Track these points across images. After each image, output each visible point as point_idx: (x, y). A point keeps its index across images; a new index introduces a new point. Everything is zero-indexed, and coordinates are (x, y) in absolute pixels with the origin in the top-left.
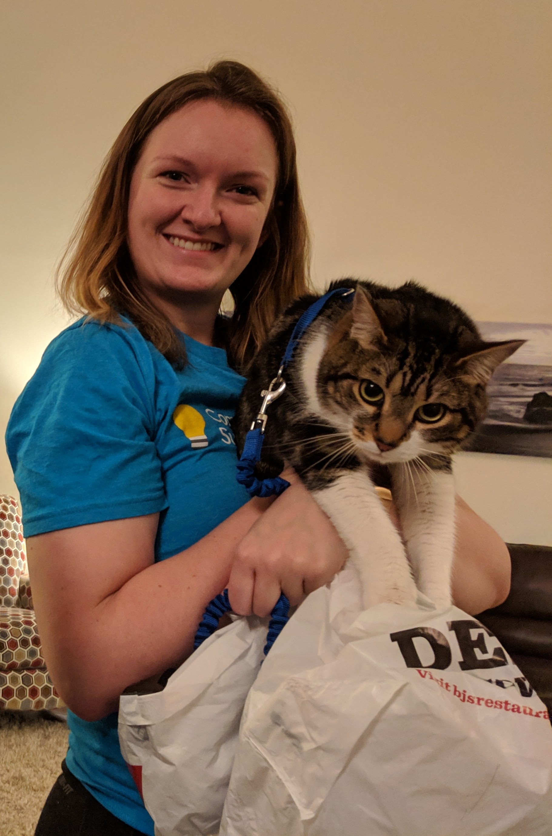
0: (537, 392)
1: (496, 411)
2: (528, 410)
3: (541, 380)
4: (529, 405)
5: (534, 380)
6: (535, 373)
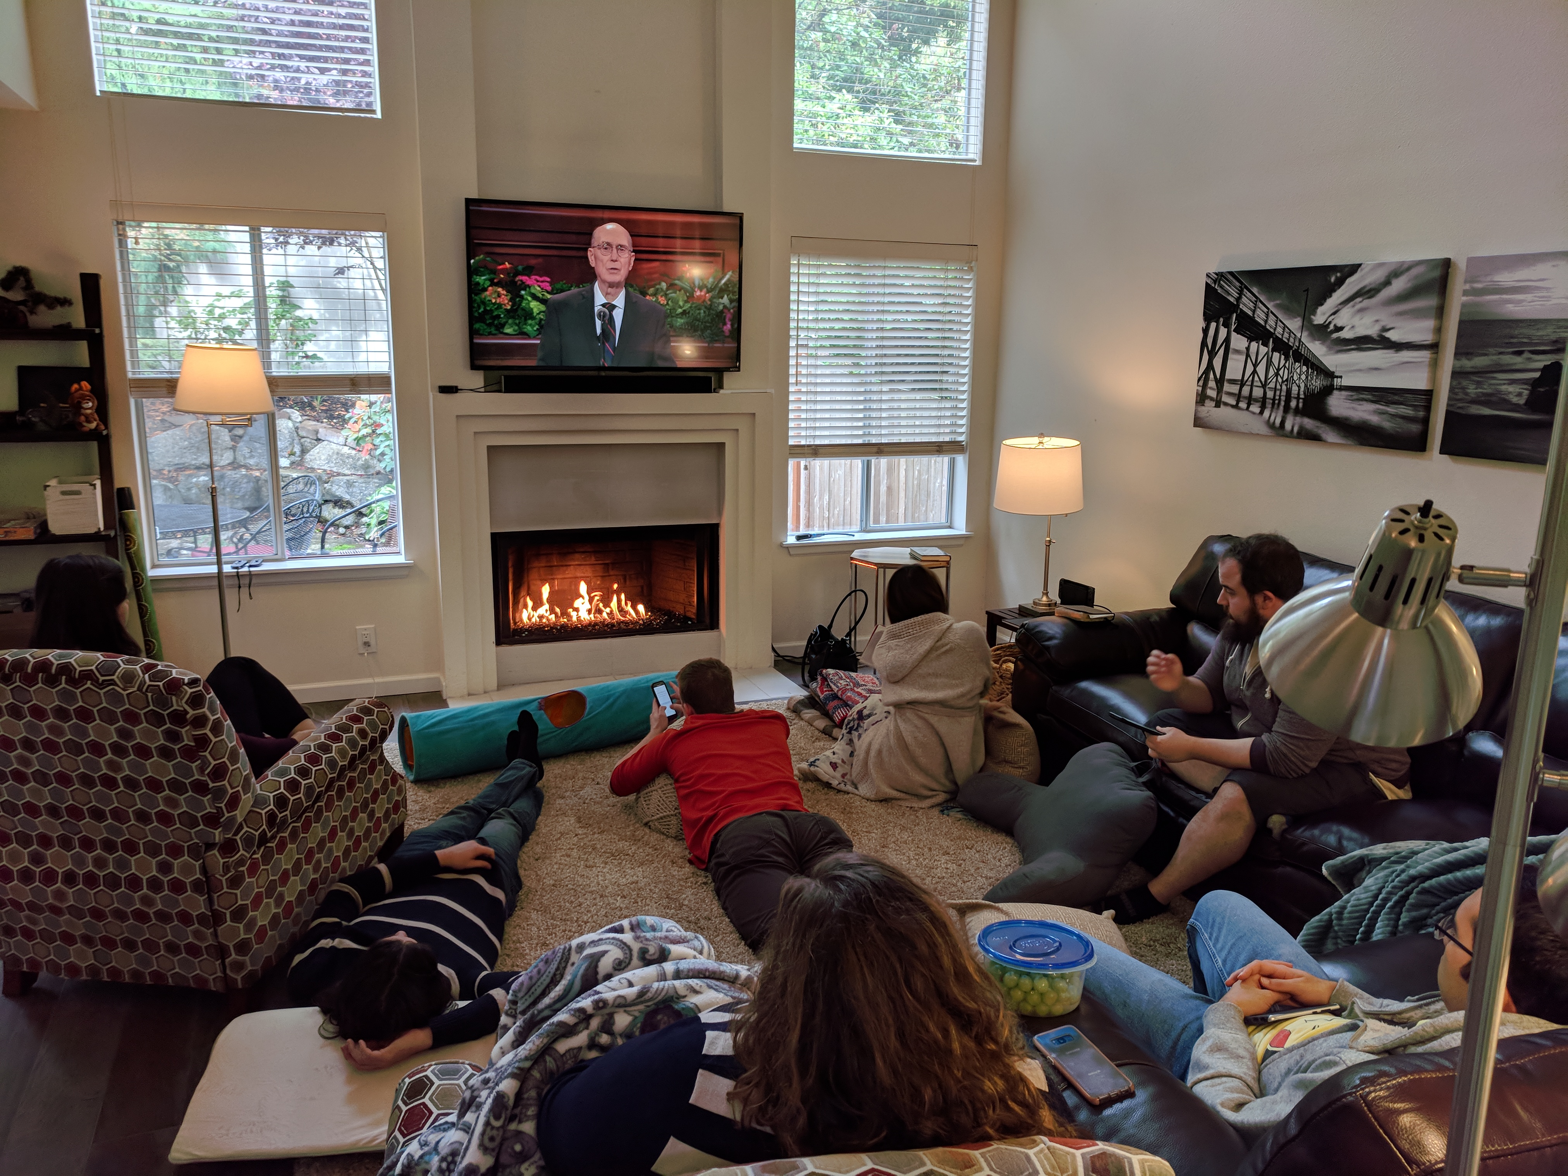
0: (1549, 363)
2: (1532, 393)
4: (1535, 384)
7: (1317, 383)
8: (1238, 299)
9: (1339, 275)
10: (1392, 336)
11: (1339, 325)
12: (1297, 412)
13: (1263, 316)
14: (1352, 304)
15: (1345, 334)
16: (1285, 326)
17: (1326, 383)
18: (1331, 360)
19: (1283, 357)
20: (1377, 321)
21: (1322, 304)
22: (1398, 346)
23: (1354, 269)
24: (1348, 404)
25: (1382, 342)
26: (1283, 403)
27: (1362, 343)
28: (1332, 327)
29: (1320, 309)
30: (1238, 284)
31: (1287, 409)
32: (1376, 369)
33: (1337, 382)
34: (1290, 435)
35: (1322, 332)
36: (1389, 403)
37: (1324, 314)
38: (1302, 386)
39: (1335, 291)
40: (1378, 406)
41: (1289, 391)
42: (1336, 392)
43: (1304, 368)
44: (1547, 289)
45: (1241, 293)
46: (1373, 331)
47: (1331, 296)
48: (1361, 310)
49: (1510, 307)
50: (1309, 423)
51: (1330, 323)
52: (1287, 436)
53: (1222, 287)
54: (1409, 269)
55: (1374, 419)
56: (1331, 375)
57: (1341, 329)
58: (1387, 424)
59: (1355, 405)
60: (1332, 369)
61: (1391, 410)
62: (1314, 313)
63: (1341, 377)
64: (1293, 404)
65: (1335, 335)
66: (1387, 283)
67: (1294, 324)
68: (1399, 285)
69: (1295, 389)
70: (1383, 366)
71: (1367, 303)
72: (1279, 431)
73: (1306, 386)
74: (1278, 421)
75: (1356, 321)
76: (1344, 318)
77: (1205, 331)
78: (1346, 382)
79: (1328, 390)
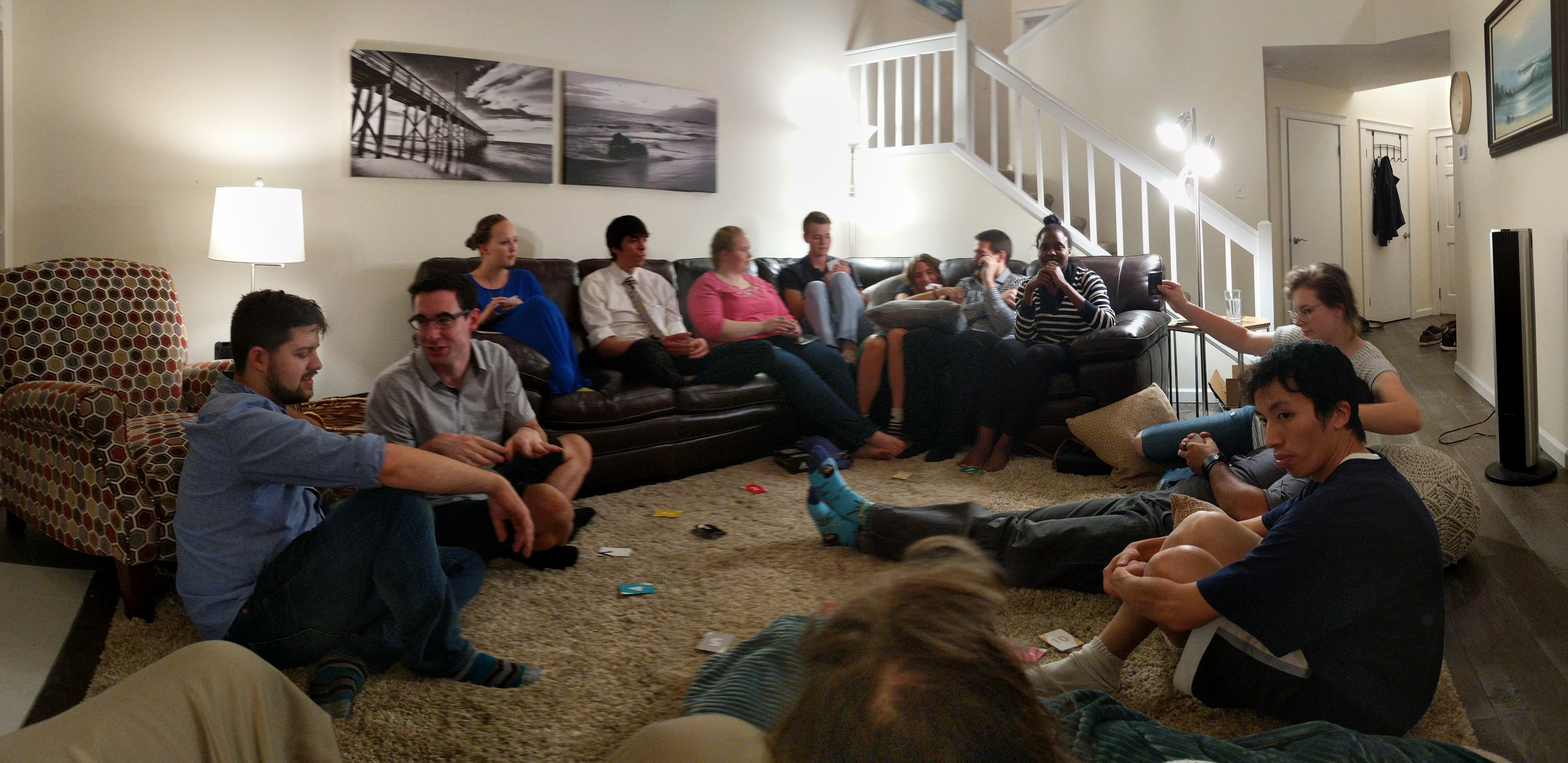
1: (589, 149)
2: (610, 148)
3: (617, 123)
4: (611, 144)
5: (612, 123)
6: (613, 117)
7: (474, 139)
8: (391, 73)
9: (482, 66)
10: (527, 110)
11: (487, 99)
12: (459, 159)
13: (418, 88)
14: (494, 87)
15: (492, 106)
16: (440, 98)
17: (482, 139)
18: (483, 123)
19: (441, 120)
20: (515, 100)
21: (470, 85)
22: (532, 117)
23: (494, 65)
24: (501, 154)
25: (519, 114)
26: (445, 154)
27: (506, 113)
28: (481, 101)
29: (470, 88)
30: (389, 61)
31: (450, 157)
32: (518, 131)
33: (490, 138)
34: (455, 177)
35: (473, 103)
36: (531, 153)
37: (474, 91)
38: (462, 141)
39: (480, 77)
40: (524, 155)
41: (450, 146)
42: (490, 146)
43: (462, 128)
44: (610, 95)
45: (393, 69)
46: (513, 106)
47: (477, 80)
48: (503, 92)
49: (594, 102)
50: (471, 168)
51: (479, 98)
52: (453, 179)
53: (371, 62)
54: (533, 71)
55: (521, 163)
56: (484, 133)
57: (488, 103)
58: (530, 166)
59: (506, 154)
60: (485, 129)
61: (532, 157)
62: (465, 90)
63: (492, 135)
64: (455, 154)
65: (485, 107)
66: (519, 77)
67: (449, 96)
68: (527, 80)
69: (455, 143)
70: (524, 129)
71: (506, 88)
72: (445, 174)
73: (465, 141)
74: (443, 167)
75: (500, 98)
76: (490, 95)
77: (357, 96)
78: (497, 138)
79: (484, 144)
